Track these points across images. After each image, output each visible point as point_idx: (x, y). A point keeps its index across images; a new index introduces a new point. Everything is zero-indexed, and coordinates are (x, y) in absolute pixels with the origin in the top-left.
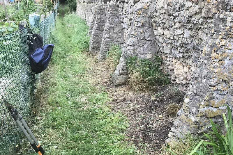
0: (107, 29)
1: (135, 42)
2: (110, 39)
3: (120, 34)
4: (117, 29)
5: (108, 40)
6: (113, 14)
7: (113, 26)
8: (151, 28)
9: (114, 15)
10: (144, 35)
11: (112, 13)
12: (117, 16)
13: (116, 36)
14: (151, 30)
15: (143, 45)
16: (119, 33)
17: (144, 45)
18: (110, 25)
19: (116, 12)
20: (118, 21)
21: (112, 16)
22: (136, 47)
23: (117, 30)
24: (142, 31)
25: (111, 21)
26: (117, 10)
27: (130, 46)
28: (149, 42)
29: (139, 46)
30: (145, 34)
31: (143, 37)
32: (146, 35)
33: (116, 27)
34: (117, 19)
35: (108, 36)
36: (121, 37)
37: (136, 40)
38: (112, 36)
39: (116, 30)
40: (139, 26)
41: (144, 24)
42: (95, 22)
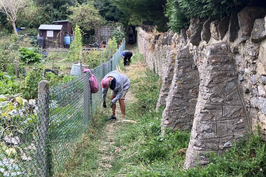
0: (205, 109)
2: (213, 134)
3: (241, 120)
4: (232, 108)
5: (207, 135)
6: (221, 72)
7: (220, 101)
9: (225, 75)
11: (217, 68)
12: (231, 76)
13: (228, 124)
16: (236, 118)
18: (213, 99)
19: (230, 66)
20: (235, 87)
21: (219, 76)
23: (233, 111)
25: (216, 90)
26: (232, 62)
33: (229, 102)
34: (232, 84)
35: (206, 127)
36: (243, 128)
38: (219, 125)
39: (229, 110)
42: (172, 81)
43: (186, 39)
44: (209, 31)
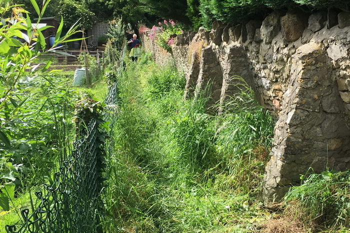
1: (304, 118)
6: (238, 64)
8: (333, 89)
9: (240, 65)
10: (321, 103)
11: (235, 61)
14: (334, 92)
15: (321, 122)
17: (323, 124)
20: (248, 74)
21: (236, 66)
22: (307, 127)
24: (316, 96)
27: (295, 127)
28: (333, 117)
29: (313, 125)
30: (324, 101)
31: (318, 108)
32: (325, 103)
34: (245, 71)
37: (306, 113)
40: (309, 87)
41: (319, 83)
42: (199, 76)
43: (208, 40)
44: (228, 34)
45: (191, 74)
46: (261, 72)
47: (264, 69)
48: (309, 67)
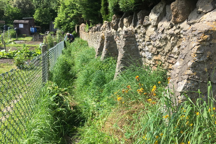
0: (122, 58)
7: (129, 55)
11: (128, 39)
18: (126, 54)
21: (128, 43)
26: (134, 37)
30: (212, 73)
34: (134, 47)
40: (202, 61)
41: (211, 58)
42: (103, 49)
43: (110, 28)
44: (123, 22)
45: (99, 48)
46: (146, 47)
47: (148, 45)
48: (205, 43)
